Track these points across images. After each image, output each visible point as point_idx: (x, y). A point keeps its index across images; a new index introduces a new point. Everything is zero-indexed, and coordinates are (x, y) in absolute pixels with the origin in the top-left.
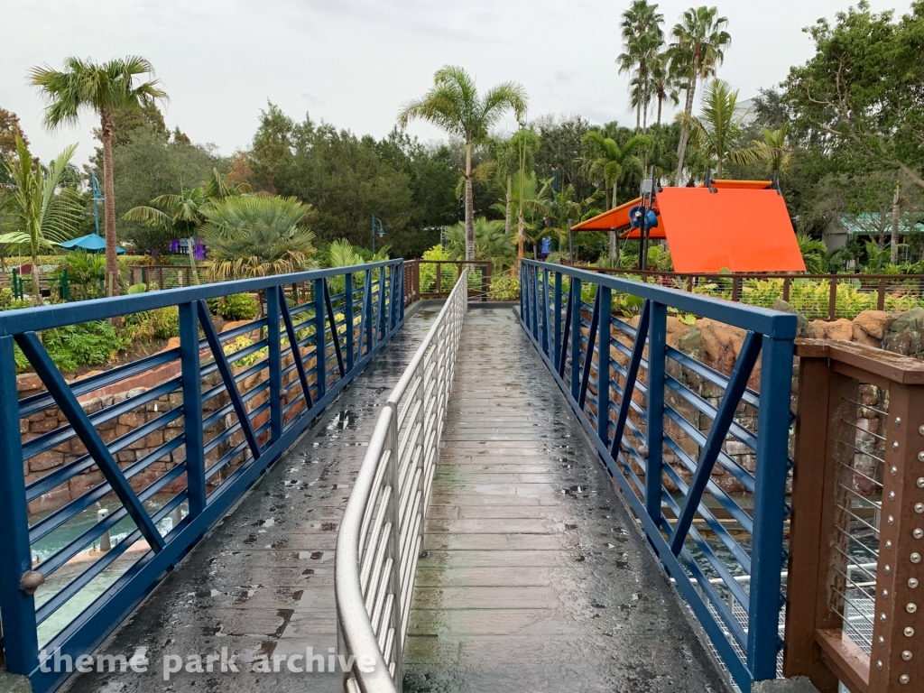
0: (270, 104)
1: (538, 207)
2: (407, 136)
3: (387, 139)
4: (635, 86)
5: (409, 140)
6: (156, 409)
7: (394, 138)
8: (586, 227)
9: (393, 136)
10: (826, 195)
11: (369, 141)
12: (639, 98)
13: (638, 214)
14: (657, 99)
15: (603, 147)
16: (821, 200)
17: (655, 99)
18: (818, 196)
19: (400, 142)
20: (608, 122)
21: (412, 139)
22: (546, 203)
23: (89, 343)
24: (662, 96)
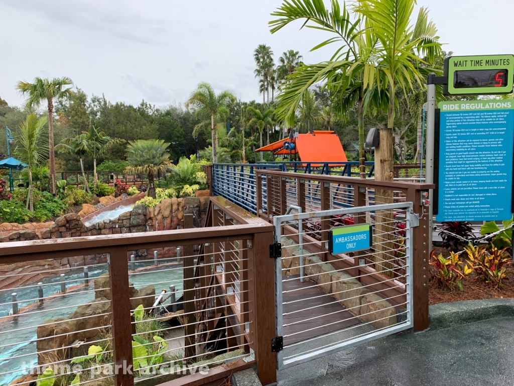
0: (77, 88)
1: (230, 141)
2: (150, 105)
3: (140, 106)
4: (262, 83)
5: (151, 107)
6: (117, 227)
7: (143, 106)
8: (263, 150)
9: (142, 105)
10: (348, 134)
11: (131, 107)
12: (263, 89)
13: (287, 145)
14: (272, 90)
15: (256, 114)
16: (345, 136)
17: (270, 89)
18: (344, 134)
19: (145, 108)
20: (251, 101)
21: (152, 106)
22: (233, 139)
23: (54, 207)
24: (273, 88)
